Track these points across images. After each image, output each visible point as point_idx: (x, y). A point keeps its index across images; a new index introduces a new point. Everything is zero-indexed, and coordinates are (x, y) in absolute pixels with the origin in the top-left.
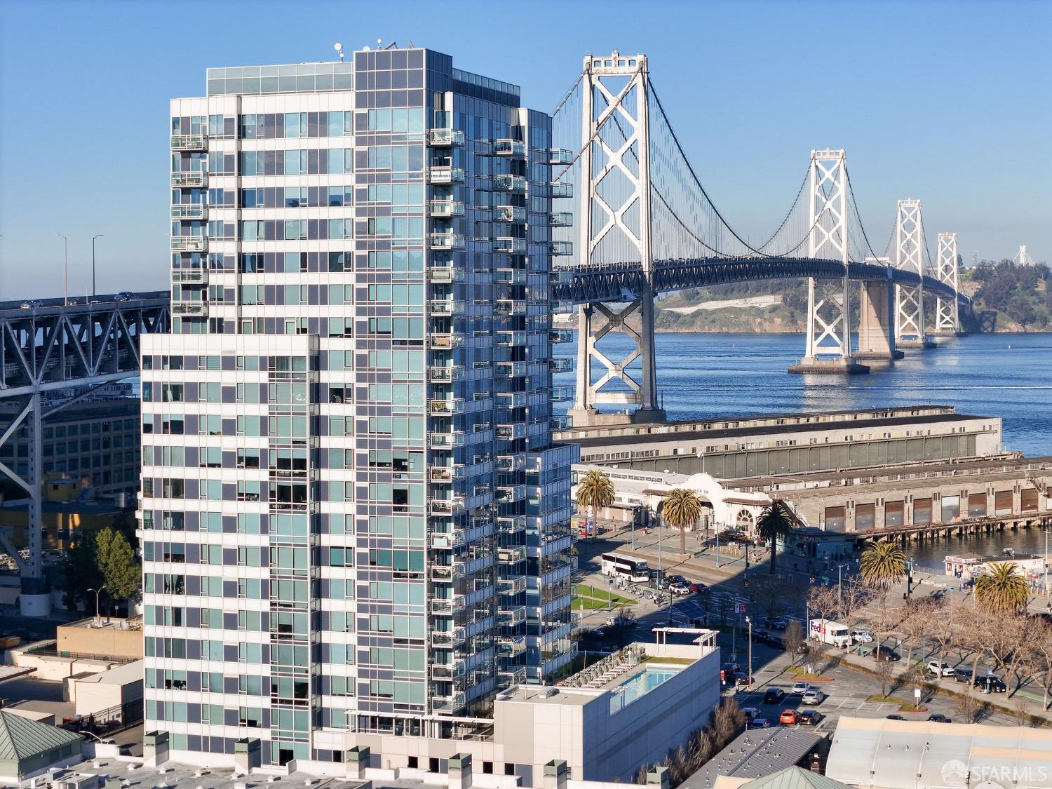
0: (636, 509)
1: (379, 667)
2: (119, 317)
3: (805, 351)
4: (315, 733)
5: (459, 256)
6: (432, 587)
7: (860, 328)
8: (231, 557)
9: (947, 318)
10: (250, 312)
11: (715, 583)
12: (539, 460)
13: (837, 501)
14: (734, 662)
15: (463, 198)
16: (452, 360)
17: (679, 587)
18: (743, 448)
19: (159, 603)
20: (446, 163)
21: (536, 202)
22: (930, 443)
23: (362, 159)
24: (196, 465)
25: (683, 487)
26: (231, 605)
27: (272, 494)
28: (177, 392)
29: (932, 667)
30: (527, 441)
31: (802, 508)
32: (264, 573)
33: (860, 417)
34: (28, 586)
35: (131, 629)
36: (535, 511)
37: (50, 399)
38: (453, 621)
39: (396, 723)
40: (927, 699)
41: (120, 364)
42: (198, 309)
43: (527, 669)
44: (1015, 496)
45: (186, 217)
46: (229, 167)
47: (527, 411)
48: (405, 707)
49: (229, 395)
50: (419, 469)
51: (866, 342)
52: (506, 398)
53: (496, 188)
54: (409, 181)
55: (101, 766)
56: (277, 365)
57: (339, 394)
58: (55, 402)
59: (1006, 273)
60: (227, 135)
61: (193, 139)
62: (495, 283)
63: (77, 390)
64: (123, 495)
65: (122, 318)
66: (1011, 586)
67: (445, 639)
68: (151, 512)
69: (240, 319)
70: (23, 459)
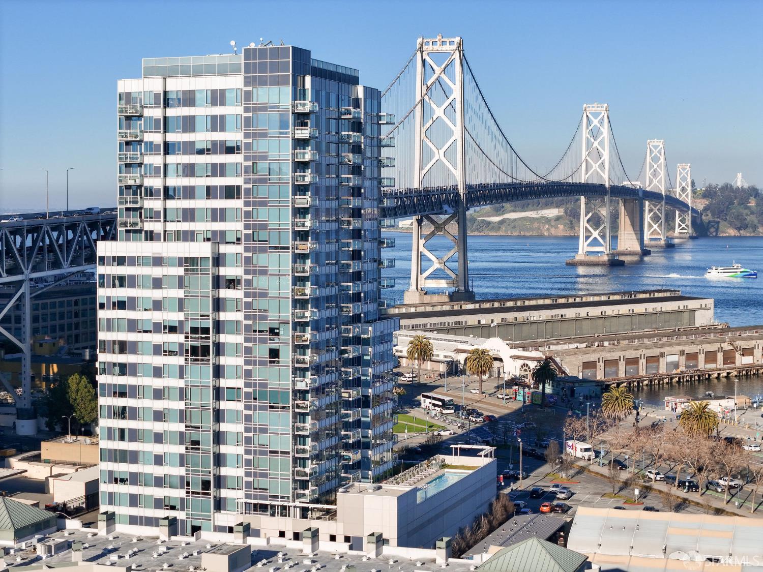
0: (448, 362)
1: (260, 470)
2: (84, 227)
3: (578, 249)
4: (216, 514)
5: (315, 188)
6: (295, 415)
7: (619, 233)
8: (158, 394)
9: (683, 226)
10: (171, 226)
11: (502, 415)
12: (370, 328)
13: (592, 358)
14: (511, 470)
15: (317, 148)
16: (310, 260)
17: (476, 417)
18: (527, 319)
19: (110, 425)
20: (306, 125)
21: (370, 149)
22: (662, 316)
23: (248, 122)
24: (134, 331)
25: (481, 347)
26: (159, 427)
27: (187, 351)
28: (122, 281)
29: (649, 474)
30: (362, 315)
31: (566, 363)
32: (181, 405)
33: (612, 298)
34: (22, 414)
35: (92, 444)
36: (367, 364)
37: (37, 283)
38: (310, 439)
39: (271, 508)
40: (643, 495)
41: (85, 259)
42: (136, 224)
43: (362, 472)
44: (719, 354)
45: (128, 161)
46: (157, 127)
47: (362, 295)
48: (277, 497)
49: (158, 283)
50: (286, 334)
51: (623, 243)
52: (347, 286)
53: (341, 141)
54: (280, 137)
55: (69, 534)
56: (191, 262)
57: (232, 283)
58: (41, 285)
59: (727, 193)
60: (157, 104)
61: (133, 108)
62: (340, 207)
63: (56, 277)
64: (88, 351)
65: (86, 227)
66: (706, 418)
67: (304, 451)
68: (105, 363)
69: (165, 231)
70: (18, 325)
